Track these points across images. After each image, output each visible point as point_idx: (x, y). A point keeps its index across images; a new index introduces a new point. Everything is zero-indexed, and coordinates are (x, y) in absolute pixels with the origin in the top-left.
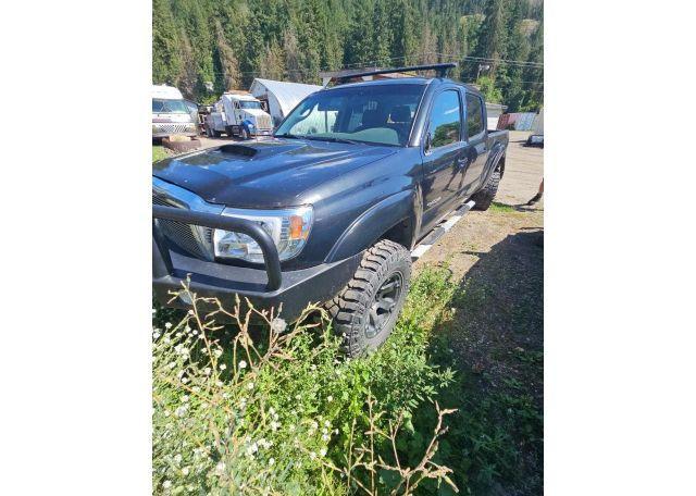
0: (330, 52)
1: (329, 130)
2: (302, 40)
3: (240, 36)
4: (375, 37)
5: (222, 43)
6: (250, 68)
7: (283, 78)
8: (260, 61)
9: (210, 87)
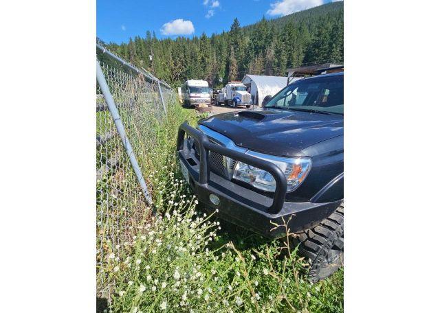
0: (295, 57)
1: (286, 103)
2: (278, 52)
3: (243, 53)
4: (330, 45)
5: (232, 59)
6: (244, 69)
7: (262, 73)
8: (250, 66)
9: (221, 80)
